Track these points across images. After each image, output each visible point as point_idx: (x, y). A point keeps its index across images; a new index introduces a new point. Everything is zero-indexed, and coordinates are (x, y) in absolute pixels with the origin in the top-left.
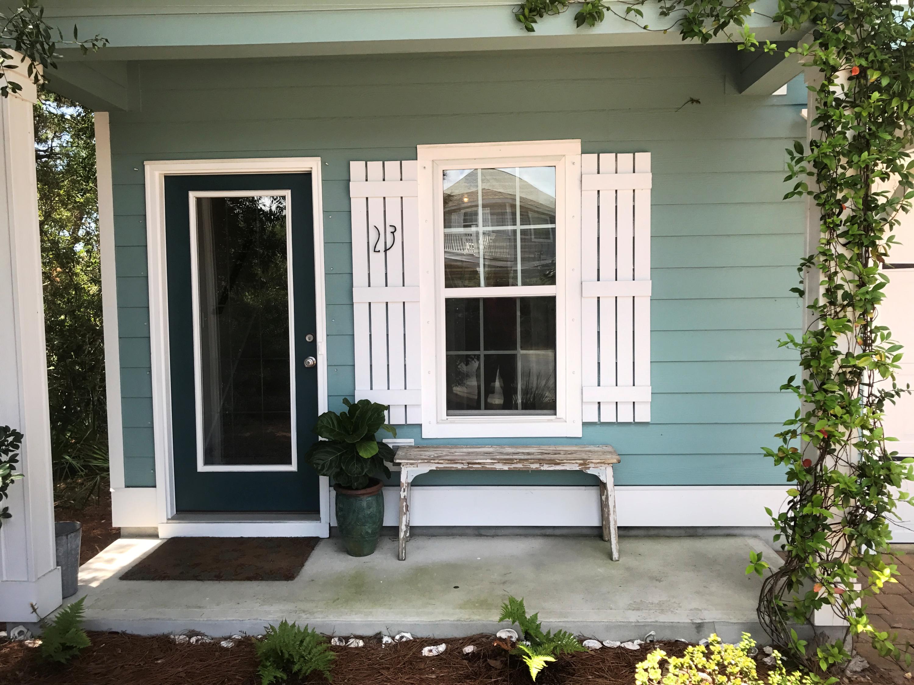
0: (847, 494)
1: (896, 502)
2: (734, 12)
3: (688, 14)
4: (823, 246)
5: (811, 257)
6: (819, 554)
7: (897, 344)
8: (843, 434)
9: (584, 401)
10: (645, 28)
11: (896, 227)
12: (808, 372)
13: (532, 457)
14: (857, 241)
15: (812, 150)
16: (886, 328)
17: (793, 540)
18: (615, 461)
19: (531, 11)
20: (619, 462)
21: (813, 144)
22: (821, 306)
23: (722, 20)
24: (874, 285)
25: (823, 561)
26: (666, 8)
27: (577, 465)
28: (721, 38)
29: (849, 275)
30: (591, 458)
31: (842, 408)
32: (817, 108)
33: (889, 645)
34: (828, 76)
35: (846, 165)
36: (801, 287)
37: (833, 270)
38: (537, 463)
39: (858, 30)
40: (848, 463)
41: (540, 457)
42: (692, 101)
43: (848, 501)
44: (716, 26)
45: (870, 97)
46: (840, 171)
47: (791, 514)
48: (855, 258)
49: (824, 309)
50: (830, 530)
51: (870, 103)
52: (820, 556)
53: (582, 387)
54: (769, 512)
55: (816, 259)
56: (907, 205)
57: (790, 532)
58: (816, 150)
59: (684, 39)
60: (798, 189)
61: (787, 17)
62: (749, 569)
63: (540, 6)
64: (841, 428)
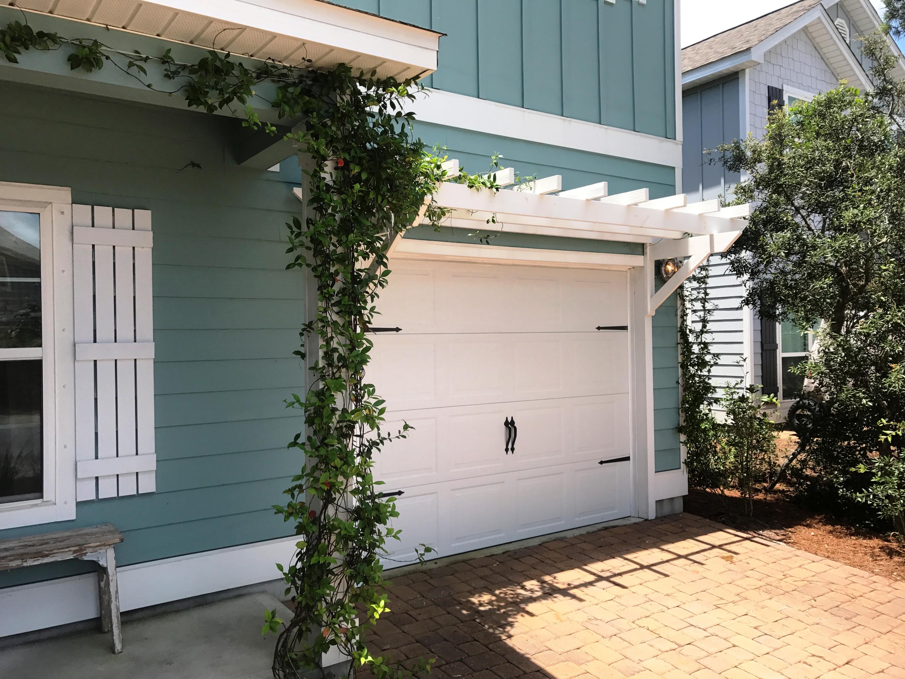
0: (345, 538)
1: (385, 538)
2: (238, 90)
3: (193, 83)
4: (321, 313)
5: (311, 323)
6: (325, 598)
7: (380, 399)
8: (342, 483)
9: (79, 477)
10: (149, 86)
11: (376, 298)
12: (311, 430)
13: (11, 553)
14: (347, 310)
15: (308, 227)
16: (371, 386)
17: (302, 591)
18: (117, 540)
19: (13, 39)
20: (122, 540)
21: (309, 222)
22: (321, 368)
23: (226, 96)
24: (361, 349)
25: (328, 605)
26: (170, 71)
27: (71, 553)
28: (225, 111)
29: (342, 339)
30: (88, 542)
31: (341, 459)
32: (311, 190)
33: (385, 668)
34: (319, 163)
35: (336, 243)
36: (302, 350)
37: (329, 335)
38: (18, 559)
39: (342, 128)
40: (345, 509)
41: (22, 551)
42: (193, 165)
43: (348, 544)
44: (221, 100)
45: (352, 188)
46: (332, 248)
47: (299, 565)
48: (347, 324)
49: (324, 370)
50: (333, 574)
51: (353, 193)
52: (325, 601)
53: (76, 462)
54: (280, 567)
55: (315, 325)
56: (384, 282)
57: (299, 583)
58: (312, 227)
59: (190, 105)
60: (298, 262)
61: (284, 105)
62: (265, 629)
63: (26, 37)
64: (341, 478)
